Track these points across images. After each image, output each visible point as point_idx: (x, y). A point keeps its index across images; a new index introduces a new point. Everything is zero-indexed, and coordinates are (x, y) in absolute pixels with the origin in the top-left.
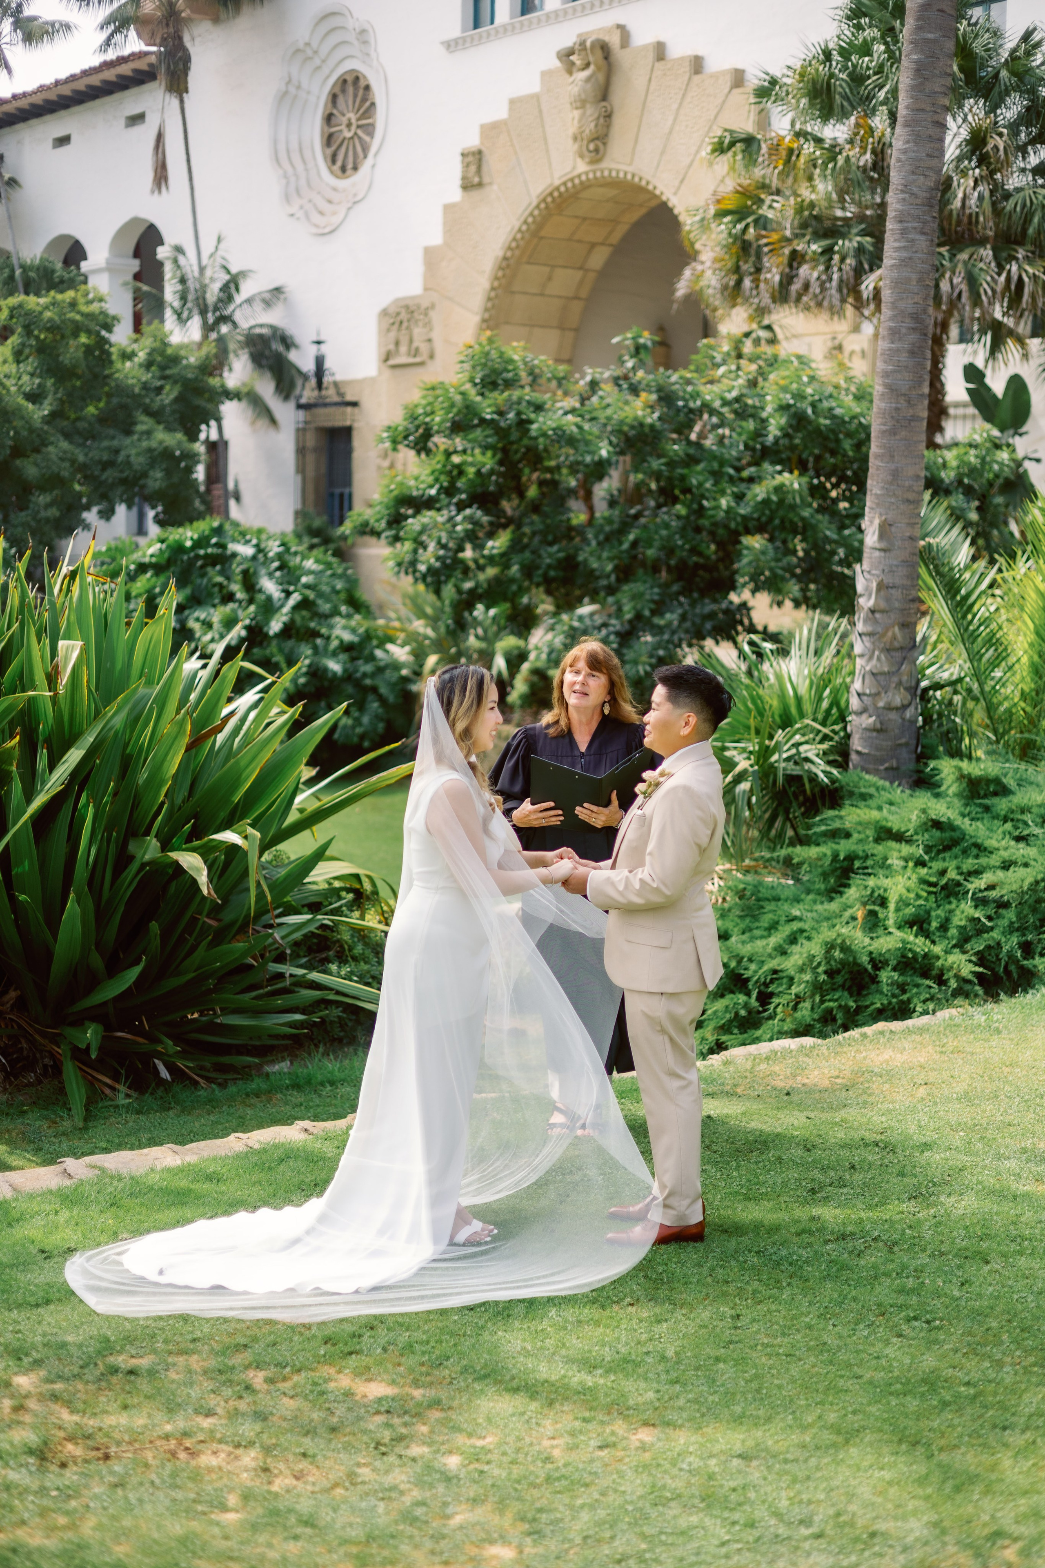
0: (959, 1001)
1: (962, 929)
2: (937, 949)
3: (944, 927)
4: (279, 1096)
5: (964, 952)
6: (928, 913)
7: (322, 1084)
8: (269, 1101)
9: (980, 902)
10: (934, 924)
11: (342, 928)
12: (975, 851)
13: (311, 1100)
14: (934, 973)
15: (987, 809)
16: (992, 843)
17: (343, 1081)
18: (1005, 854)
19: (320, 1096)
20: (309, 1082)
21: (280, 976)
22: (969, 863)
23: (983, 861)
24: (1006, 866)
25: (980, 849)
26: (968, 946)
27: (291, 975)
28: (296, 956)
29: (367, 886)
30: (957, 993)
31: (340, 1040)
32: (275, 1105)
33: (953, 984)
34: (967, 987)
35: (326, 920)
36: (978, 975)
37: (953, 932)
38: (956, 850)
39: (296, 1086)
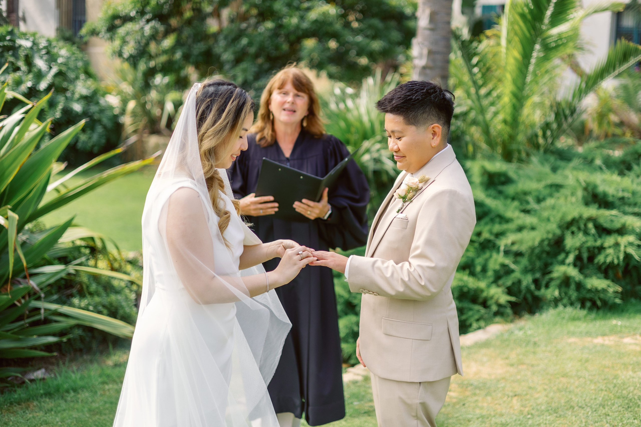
0: (498, 319)
1: (495, 272)
2: (482, 284)
3: (484, 270)
4: (35, 403)
5: (498, 286)
6: (473, 260)
7: (67, 391)
8: (27, 408)
9: (507, 253)
10: (478, 269)
11: (82, 274)
12: (497, 220)
13: (59, 405)
14: (481, 300)
15: (500, 192)
16: (509, 214)
17: (83, 388)
18: (520, 222)
19: (66, 401)
20: (57, 390)
21: (37, 309)
22: (497, 228)
23: (505, 226)
24: (520, 229)
25: (503, 219)
26: (500, 282)
27: (46, 310)
28: (48, 294)
29: (99, 244)
30: (496, 314)
31: (81, 350)
32: (32, 411)
33: (494, 308)
34: (502, 310)
35: (71, 269)
36: (510, 302)
37: (490, 273)
38: (487, 219)
39: (48, 394)
